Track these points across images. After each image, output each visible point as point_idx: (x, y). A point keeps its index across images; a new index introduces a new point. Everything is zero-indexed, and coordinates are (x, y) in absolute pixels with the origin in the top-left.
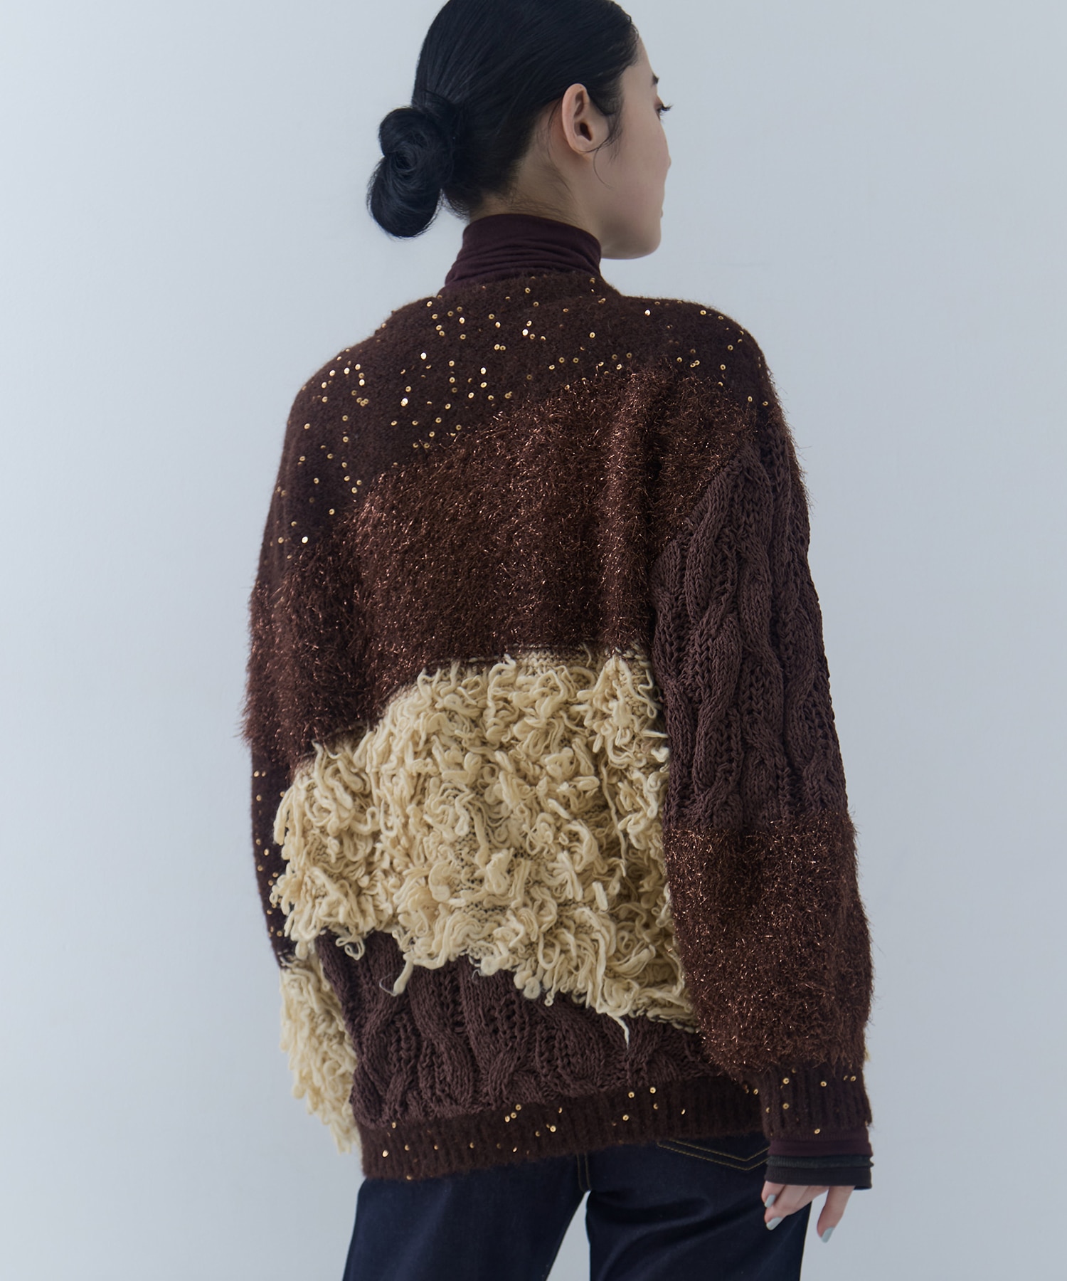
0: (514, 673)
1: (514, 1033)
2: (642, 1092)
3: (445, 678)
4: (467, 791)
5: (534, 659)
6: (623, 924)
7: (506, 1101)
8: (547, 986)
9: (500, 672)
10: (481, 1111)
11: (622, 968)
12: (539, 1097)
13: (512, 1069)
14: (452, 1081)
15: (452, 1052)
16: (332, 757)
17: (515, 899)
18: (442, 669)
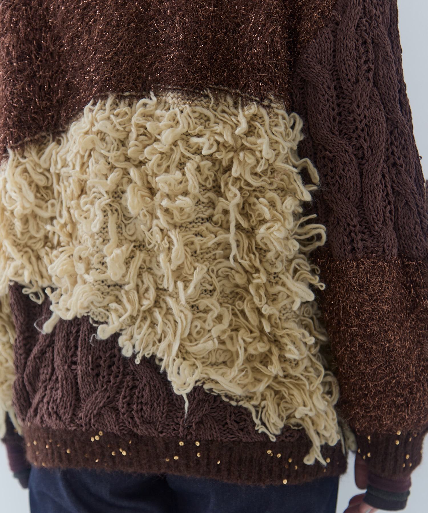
0: (154, 107)
1: (110, 379)
2: (189, 444)
3: (103, 108)
5: (170, 98)
6: (201, 314)
7: (93, 427)
8: (137, 349)
9: (145, 105)
10: (75, 430)
11: (192, 349)
12: (116, 430)
13: (101, 404)
14: (60, 403)
15: (64, 382)
16: (21, 160)
17: (128, 283)
18: (102, 100)
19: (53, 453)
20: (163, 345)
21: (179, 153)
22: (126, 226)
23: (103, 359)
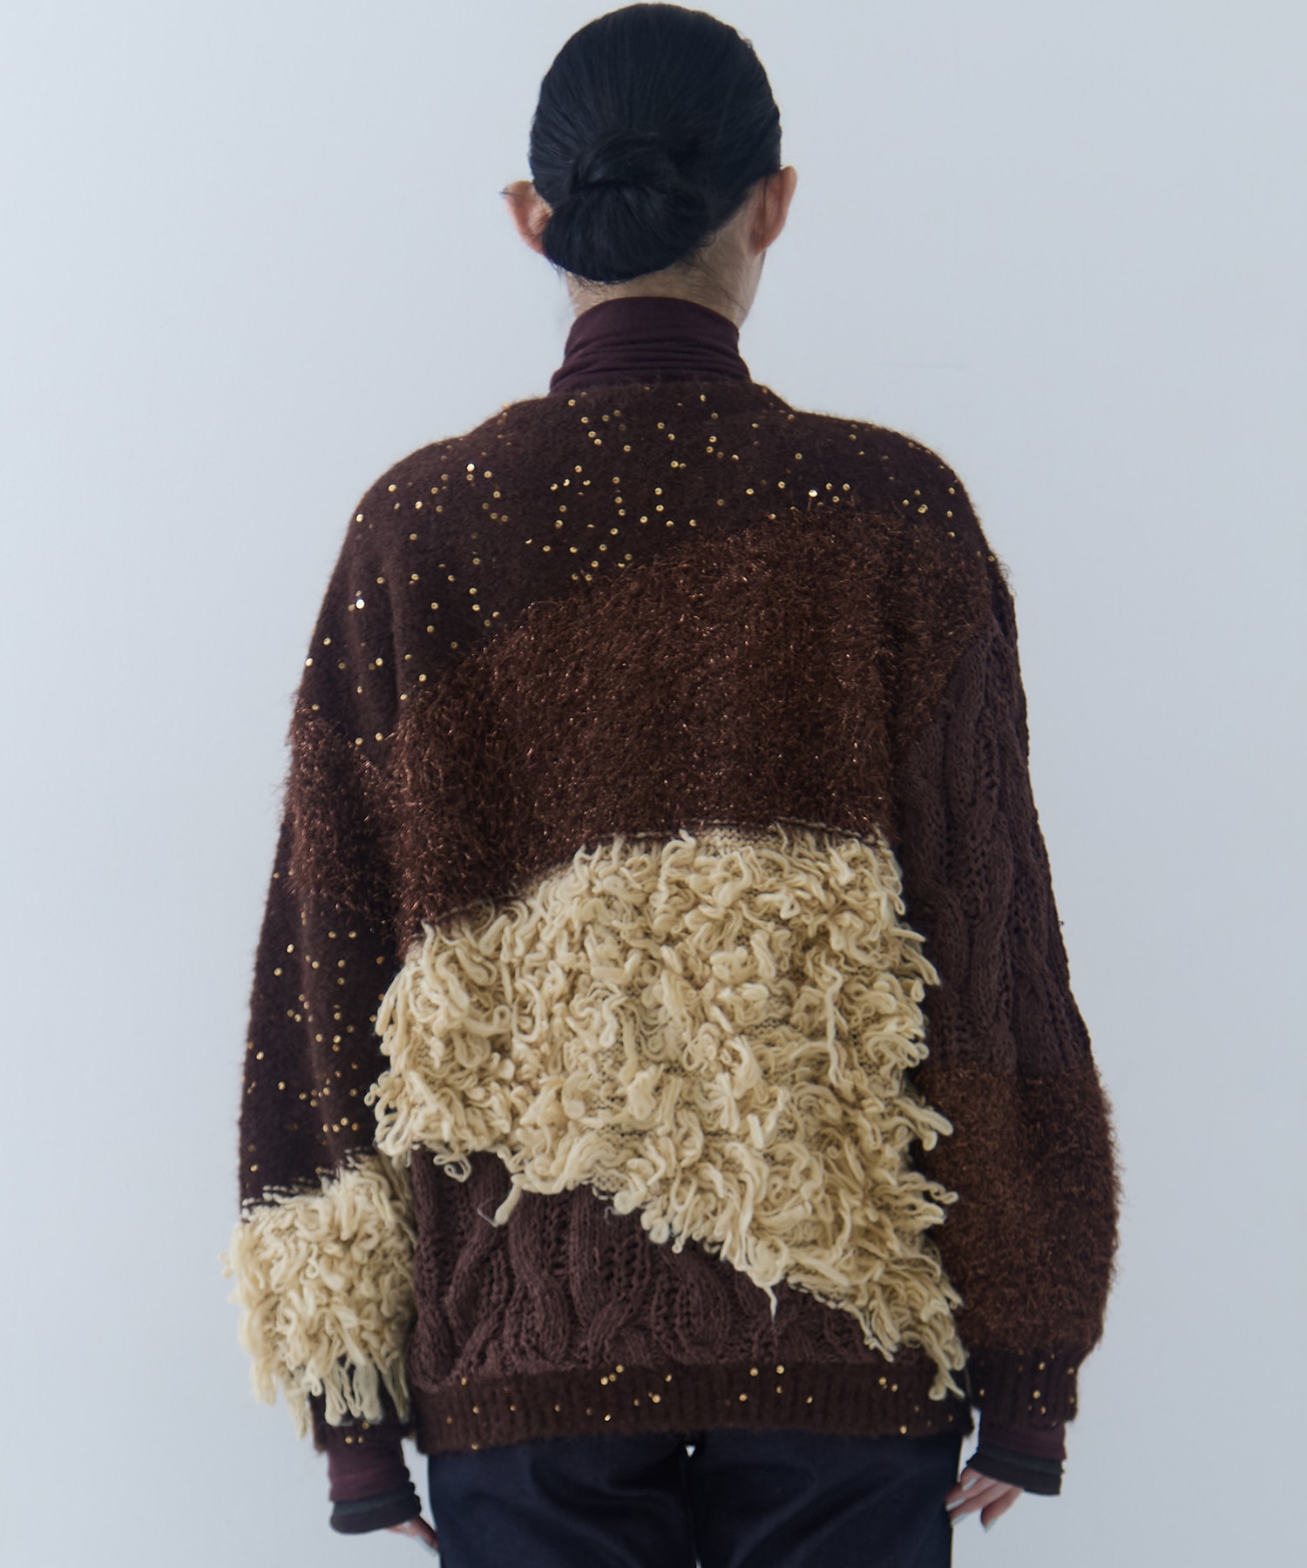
0: (692, 852)
1: (630, 1281)
2: (767, 1370)
3: (606, 857)
4: (618, 993)
5: (717, 837)
6: (778, 1168)
7: (605, 1359)
8: (676, 1229)
9: (675, 850)
10: (574, 1369)
11: (769, 1220)
12: (646, 1360)
13: (620, 1323)
14: (543, 1330)
15: (547, 1297)
16: (447, 941)
17: (662, 1124)
18: (603, 845)
19: (527, 1415)
20: (723, 1219)
21: (740, 920)
22: (646, 1040)
23: (618, 1251)
